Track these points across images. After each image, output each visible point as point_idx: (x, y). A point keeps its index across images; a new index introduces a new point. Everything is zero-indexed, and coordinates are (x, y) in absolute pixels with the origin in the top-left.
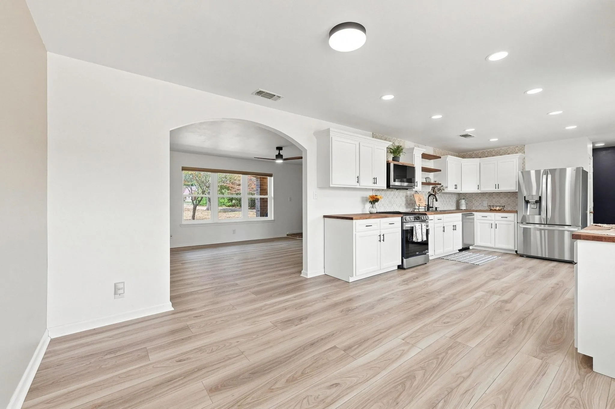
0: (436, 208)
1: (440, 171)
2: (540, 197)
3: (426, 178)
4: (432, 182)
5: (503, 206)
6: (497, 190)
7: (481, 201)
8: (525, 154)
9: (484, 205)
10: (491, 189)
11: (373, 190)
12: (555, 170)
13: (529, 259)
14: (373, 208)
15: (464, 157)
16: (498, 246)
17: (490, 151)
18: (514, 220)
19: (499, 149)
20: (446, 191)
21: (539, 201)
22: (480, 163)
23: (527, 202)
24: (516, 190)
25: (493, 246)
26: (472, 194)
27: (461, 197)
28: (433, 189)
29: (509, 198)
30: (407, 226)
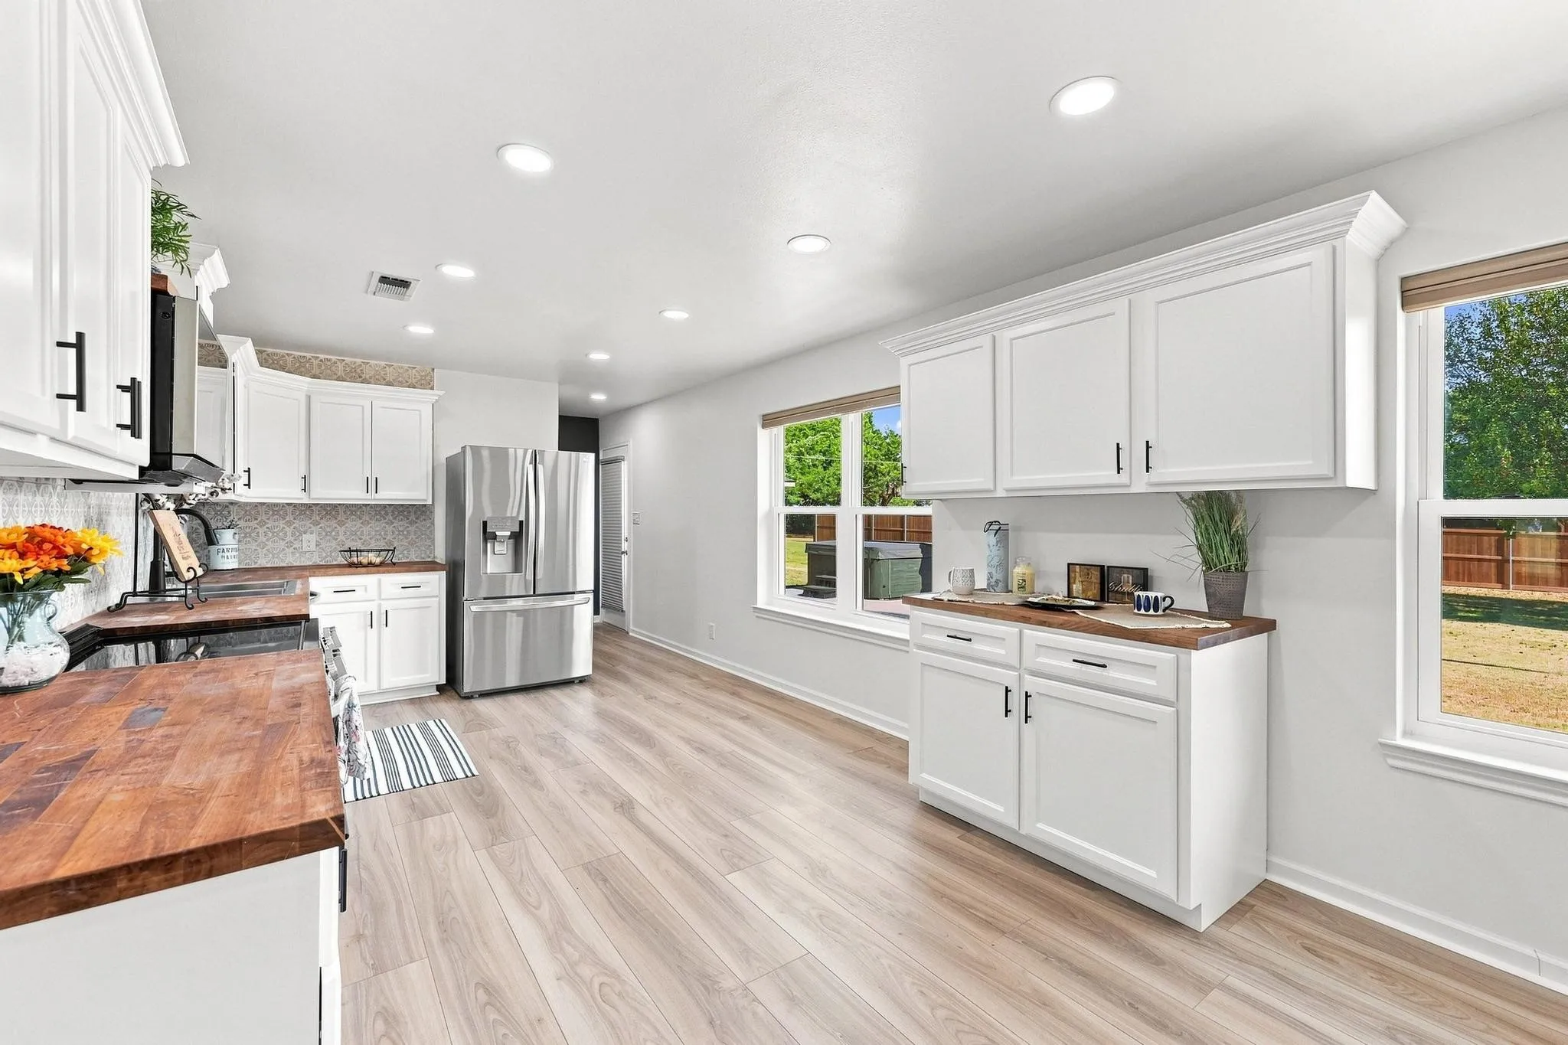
2: (521, 524)
5: (389, 550)
6: (371, 499)
7: (293, 534)
10: (354, 494)
16: (388, 685)
18: (437, 594)
21: (519, 535)
22: (309, 398)
23: (487, 537)
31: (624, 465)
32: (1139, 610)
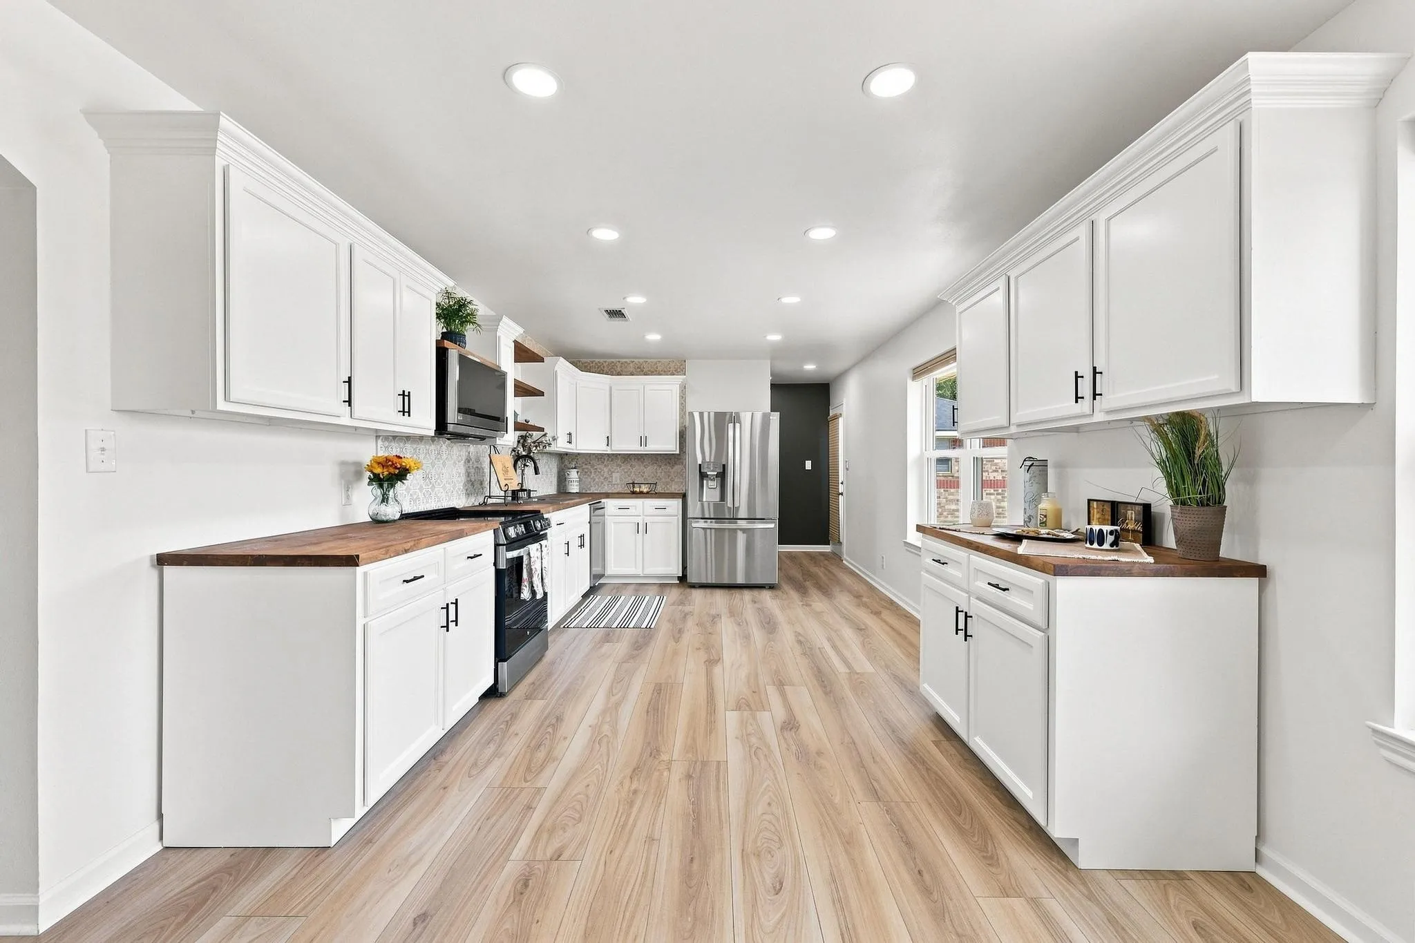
0: (530, 492)
1: (542, 394)
2: (724, 467)
6: (643, 450)
7: (608, 473)
8: (686, 378)
9: (618, 482)
10: (634, 447)
11: (376, 437)
14: (386, 501)
16: (649, 571)
17: (626, 362)
18: (678, 514)
20: (555, 447)
21: (721, 475)
22: (611, 388)
23: (704, 476)
24: (676, 451)
25: (640, 572)
26: (590, 456)
27: (566, 463)
31: (841, 420)
32: (1092, 543)
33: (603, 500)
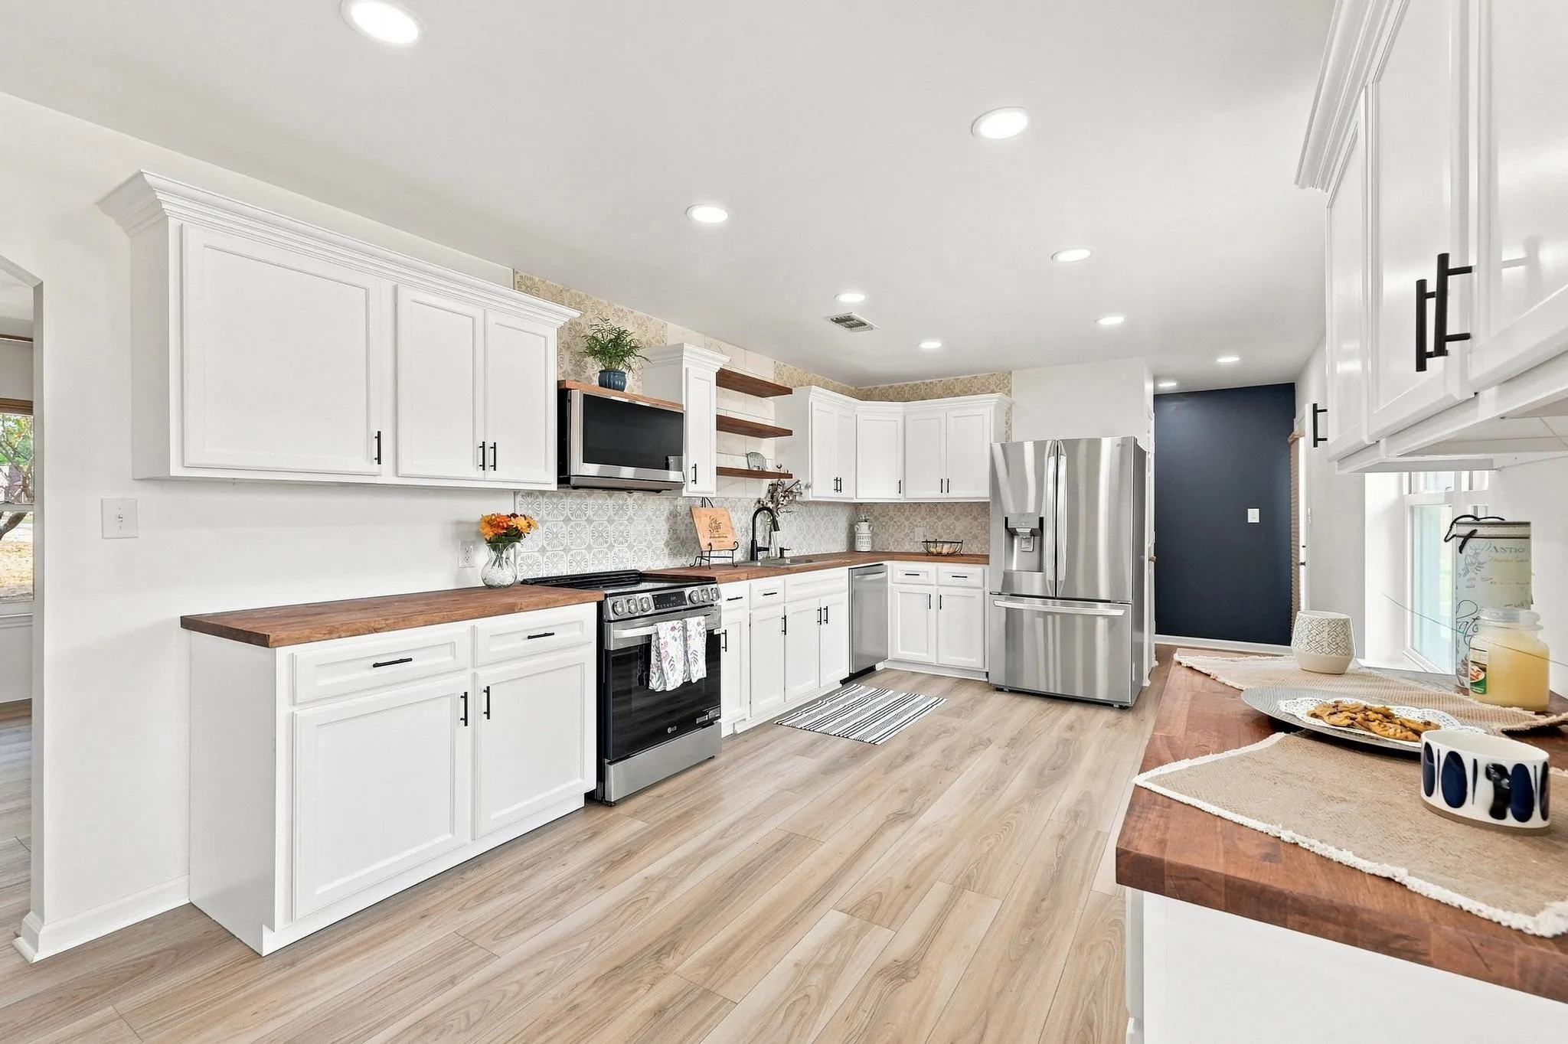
0: (782, 550)
1: (789, 433)
2: (1041, 520)
3: (747, 455)
4: (770, 467)
5: (958, 543)
6: (944, 497)
7: (909, 527)
8: (1011, 397)
9: (916, 539)
10: (930, 493)
11: (516, 492)
12: (1076, 442)
13: (1018, 699)
14: (500, 565)
15: (866, 396)
16: (944, 660)
17: (932, 383)
18: (981, 585)
19: (953, 378)
20: (808, 496)
21: (1038, 532)
22: (905, 417)
23: (1012, 533)
24: (988, 498)
25: (932, 660)
27: (858, 515)
28: (772, 492)
29: (975, 519)
30: (623, 635)
33: (885, 563)
